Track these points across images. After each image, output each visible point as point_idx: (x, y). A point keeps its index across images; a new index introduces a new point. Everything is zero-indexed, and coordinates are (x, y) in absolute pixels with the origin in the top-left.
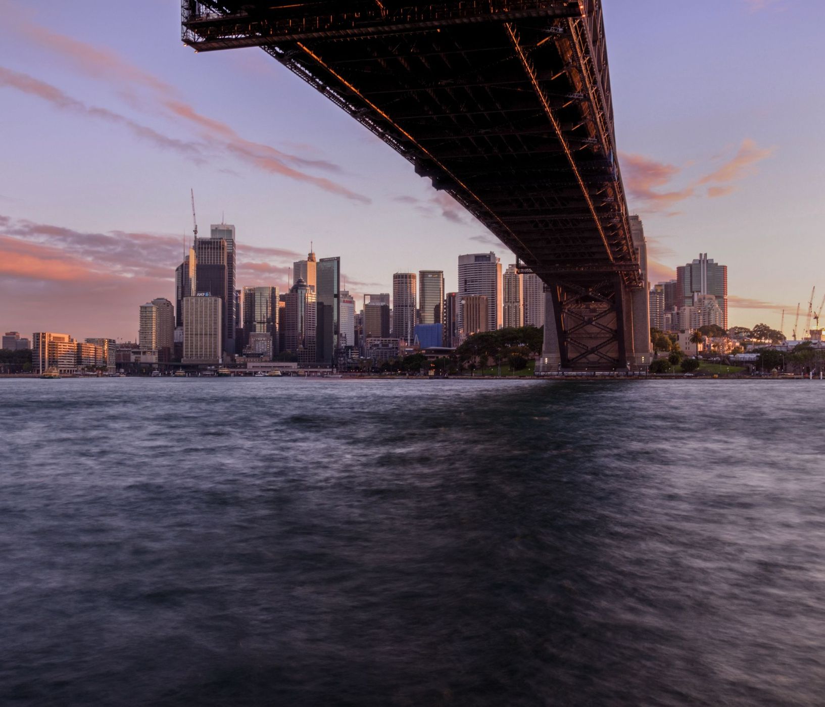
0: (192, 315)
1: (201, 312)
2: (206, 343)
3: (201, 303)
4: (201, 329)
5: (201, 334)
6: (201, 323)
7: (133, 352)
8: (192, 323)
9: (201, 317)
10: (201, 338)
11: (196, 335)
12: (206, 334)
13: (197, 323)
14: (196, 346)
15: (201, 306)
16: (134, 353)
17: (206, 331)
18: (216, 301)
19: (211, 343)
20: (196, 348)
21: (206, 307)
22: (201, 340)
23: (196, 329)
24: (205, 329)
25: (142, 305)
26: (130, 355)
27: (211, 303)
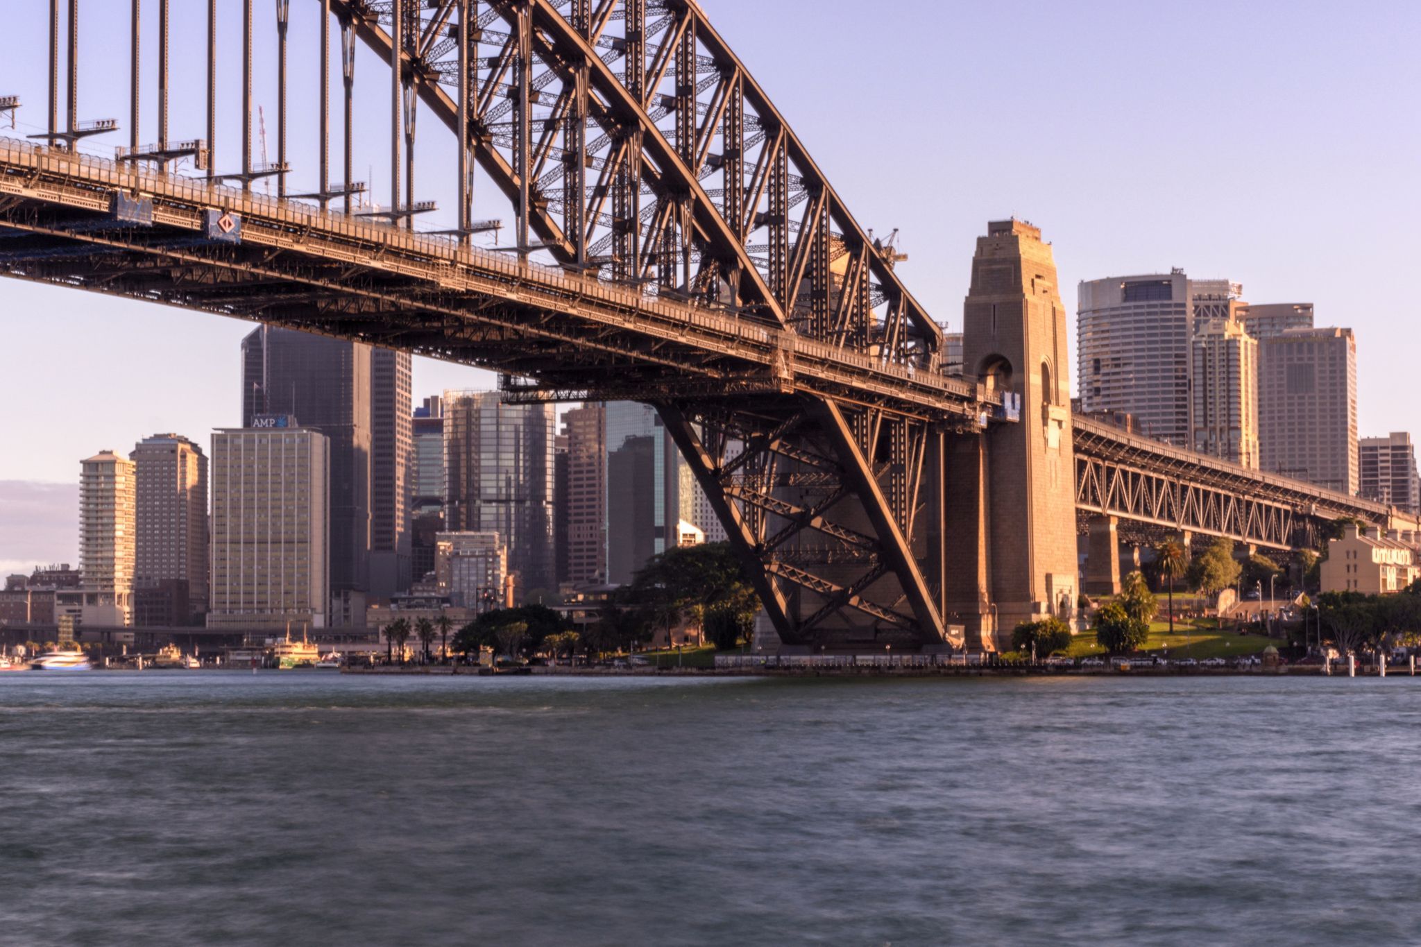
0: (235, 483)
1: (263, 475)
2: (275, 567)
3: (263, 448)
4: (263, 525)
5: (262, 542)
6: (263, 508)
7: (60, 597)
8: (235, 508)
9: (262, 491)
10: (262, 552)
11: (249, 542)
12: (276, 542)
13: (250, 508)
14: (248, 577)
15: (263, 458)
16: (67, 598)
17: (276, 532)
18: (303, 440)
19: (289, 566)
20: (249, 583)
21: (276, 460)
22: (262, 560)
23: (248, 525)
24: (273, 524)
25: (85, 457)
26: (52, 603)
27: (290, 449)
